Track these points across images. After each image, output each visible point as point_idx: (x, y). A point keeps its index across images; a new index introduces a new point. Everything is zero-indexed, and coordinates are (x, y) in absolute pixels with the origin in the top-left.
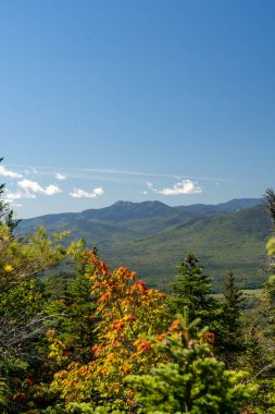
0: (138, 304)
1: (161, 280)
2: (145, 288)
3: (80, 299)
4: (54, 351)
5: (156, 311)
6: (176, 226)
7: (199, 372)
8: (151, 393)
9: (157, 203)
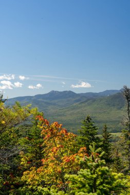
0: (63, 140)
1: (72, 128)
2: (67, 132)
3: (35, 137)
4: (23, 161)
5: (71, 143)
6: (79, 102)
7: (100, 173)
8: (77, 183)
9: (70, 92)
